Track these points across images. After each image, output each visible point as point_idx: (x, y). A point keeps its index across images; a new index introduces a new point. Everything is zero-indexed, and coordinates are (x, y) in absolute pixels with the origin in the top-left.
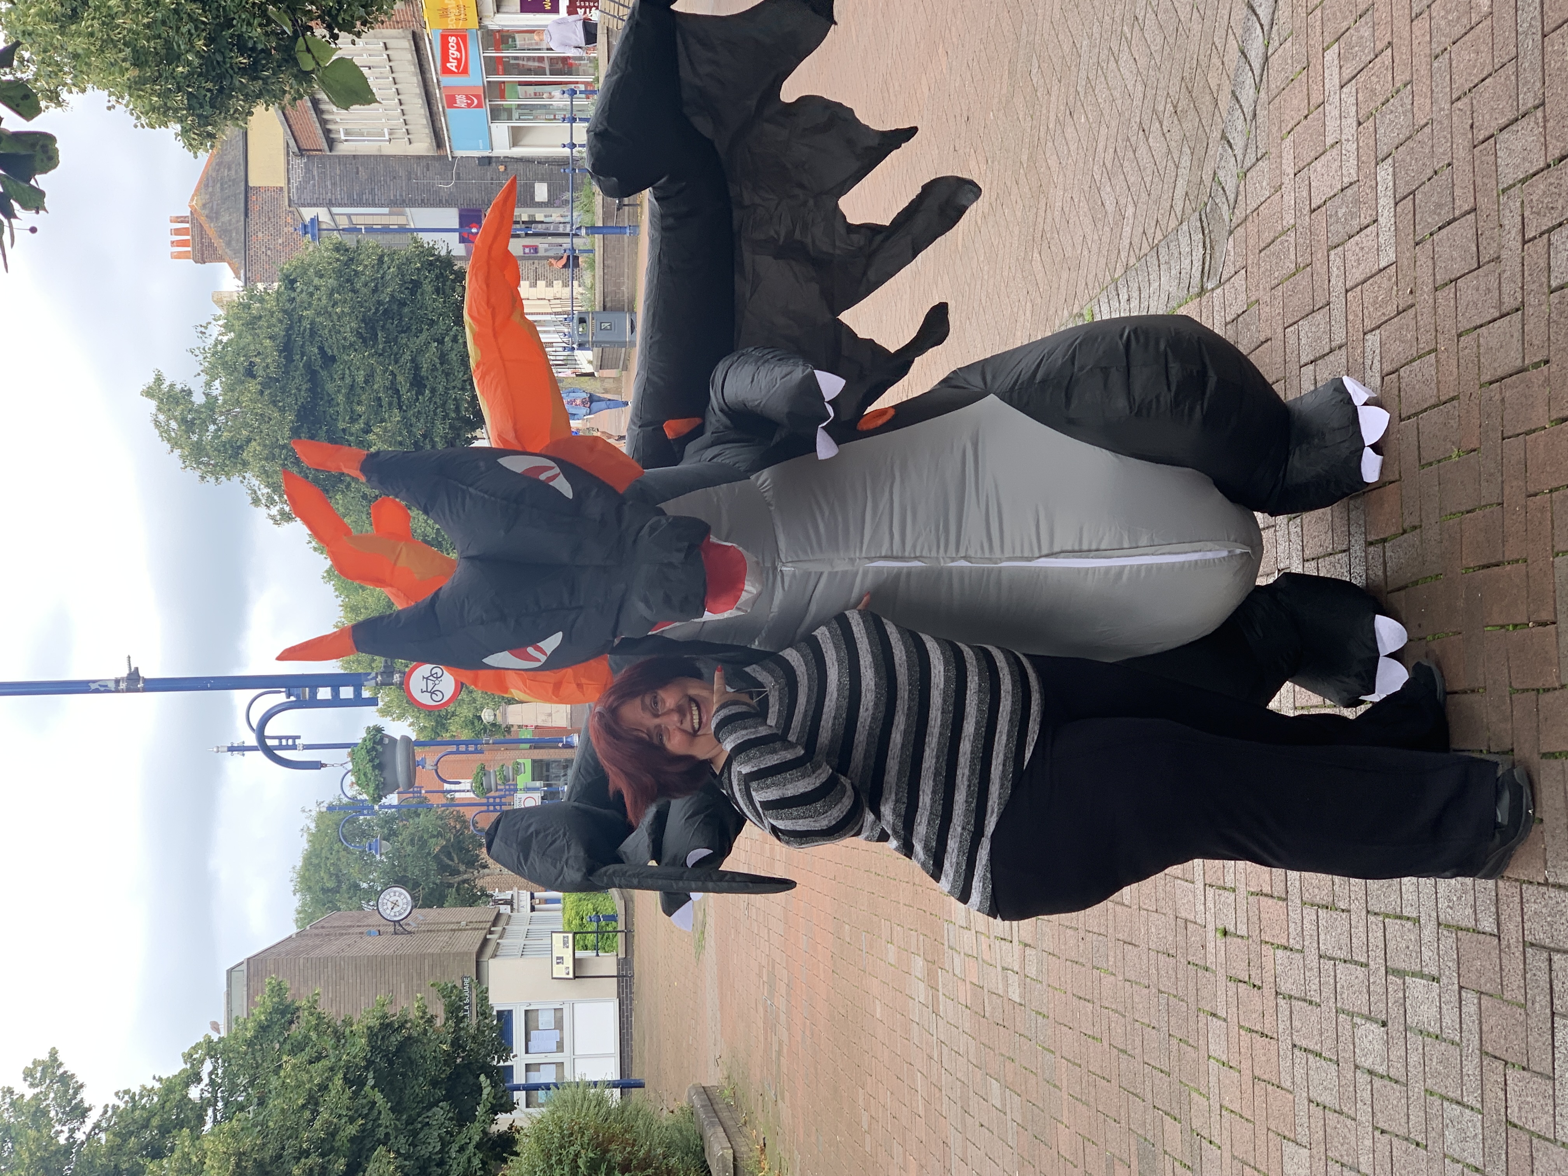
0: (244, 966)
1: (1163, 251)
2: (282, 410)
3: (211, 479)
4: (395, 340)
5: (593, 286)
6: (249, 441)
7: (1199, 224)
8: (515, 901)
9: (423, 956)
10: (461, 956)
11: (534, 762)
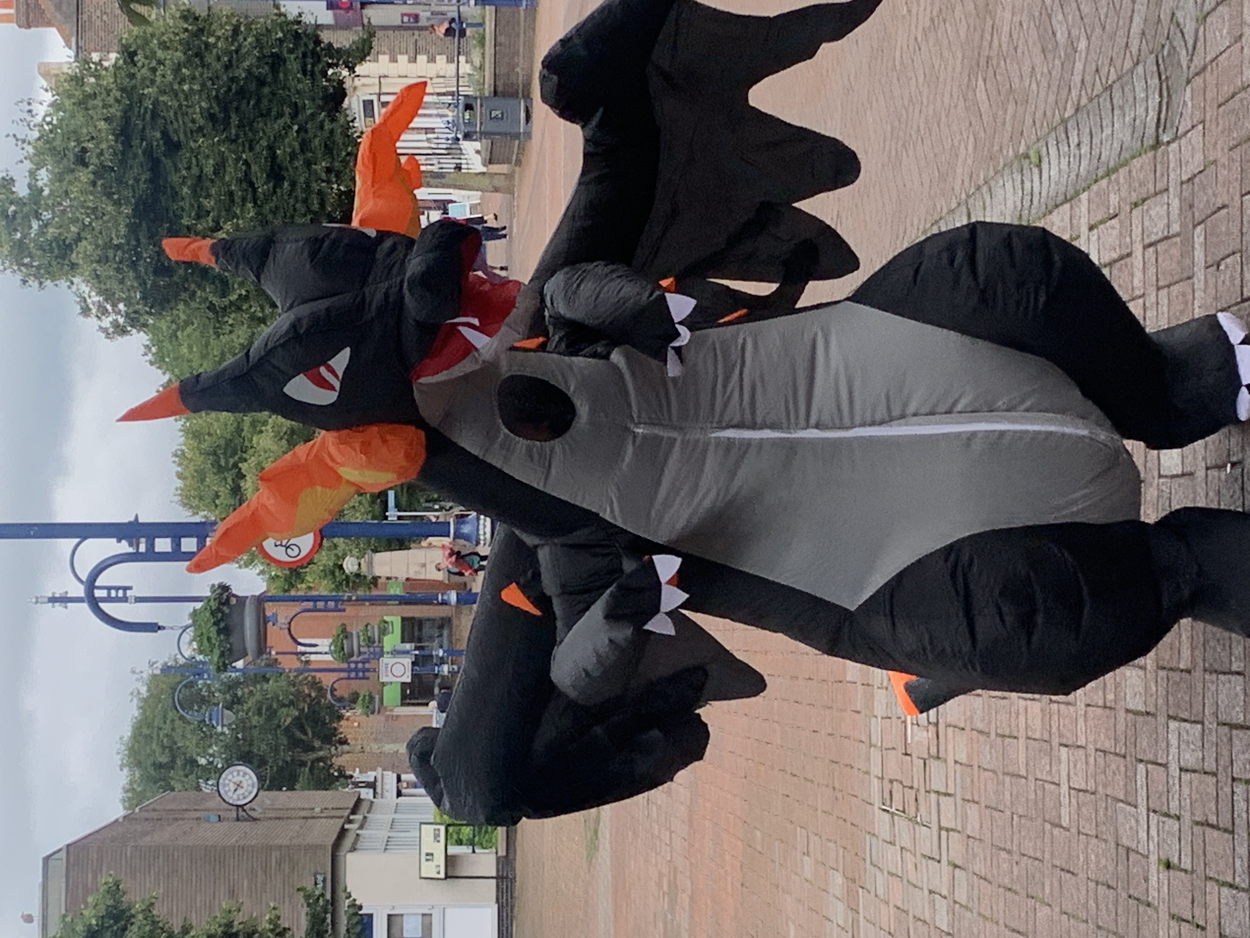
0: (63, 855)
1: (1117, 95)
2: (117, 203)
3: (33, 283)
4: (251, 124)
5: (482, 68)
6: (79, 239)
7: (1155, 68)
8: (379, 784)
9: (269, 849)
10: (314, 849)
11: (403, 619)
